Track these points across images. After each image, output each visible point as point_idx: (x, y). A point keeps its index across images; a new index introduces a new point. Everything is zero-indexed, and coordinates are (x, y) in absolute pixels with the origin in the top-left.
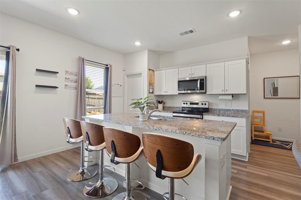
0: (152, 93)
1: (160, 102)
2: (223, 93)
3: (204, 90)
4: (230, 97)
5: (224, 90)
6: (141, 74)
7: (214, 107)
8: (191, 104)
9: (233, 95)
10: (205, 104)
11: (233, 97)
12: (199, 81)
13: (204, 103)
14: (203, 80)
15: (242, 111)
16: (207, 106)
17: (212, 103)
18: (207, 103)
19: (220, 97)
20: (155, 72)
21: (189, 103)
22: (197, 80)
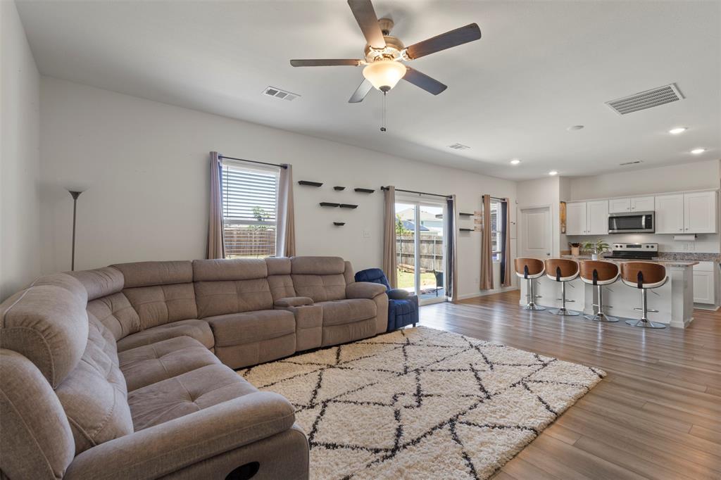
0: (565, 233)
1: (576, 245)
2: (682, 232)
3: (651, 228)
4: (693, 238)
5: (682, 228)
6: (549, 208)
7: (666, 250)
8: (628, 246)
9: (696, 235)
10: (652, 247)
11: (696, 237)
12: (644, 218)
13: (650, 245)
14: (651, 216)
15: (710, 254)
16: (655, 249)
17: (663, 246)
18: (656, 246)
19: (676, 238)
20: (567, 205)
21: (624, 246)
22: (641, 216)
